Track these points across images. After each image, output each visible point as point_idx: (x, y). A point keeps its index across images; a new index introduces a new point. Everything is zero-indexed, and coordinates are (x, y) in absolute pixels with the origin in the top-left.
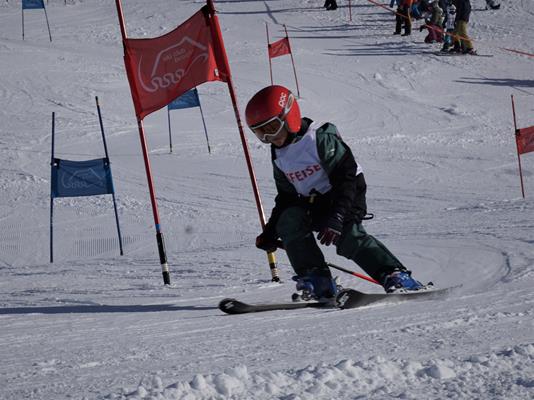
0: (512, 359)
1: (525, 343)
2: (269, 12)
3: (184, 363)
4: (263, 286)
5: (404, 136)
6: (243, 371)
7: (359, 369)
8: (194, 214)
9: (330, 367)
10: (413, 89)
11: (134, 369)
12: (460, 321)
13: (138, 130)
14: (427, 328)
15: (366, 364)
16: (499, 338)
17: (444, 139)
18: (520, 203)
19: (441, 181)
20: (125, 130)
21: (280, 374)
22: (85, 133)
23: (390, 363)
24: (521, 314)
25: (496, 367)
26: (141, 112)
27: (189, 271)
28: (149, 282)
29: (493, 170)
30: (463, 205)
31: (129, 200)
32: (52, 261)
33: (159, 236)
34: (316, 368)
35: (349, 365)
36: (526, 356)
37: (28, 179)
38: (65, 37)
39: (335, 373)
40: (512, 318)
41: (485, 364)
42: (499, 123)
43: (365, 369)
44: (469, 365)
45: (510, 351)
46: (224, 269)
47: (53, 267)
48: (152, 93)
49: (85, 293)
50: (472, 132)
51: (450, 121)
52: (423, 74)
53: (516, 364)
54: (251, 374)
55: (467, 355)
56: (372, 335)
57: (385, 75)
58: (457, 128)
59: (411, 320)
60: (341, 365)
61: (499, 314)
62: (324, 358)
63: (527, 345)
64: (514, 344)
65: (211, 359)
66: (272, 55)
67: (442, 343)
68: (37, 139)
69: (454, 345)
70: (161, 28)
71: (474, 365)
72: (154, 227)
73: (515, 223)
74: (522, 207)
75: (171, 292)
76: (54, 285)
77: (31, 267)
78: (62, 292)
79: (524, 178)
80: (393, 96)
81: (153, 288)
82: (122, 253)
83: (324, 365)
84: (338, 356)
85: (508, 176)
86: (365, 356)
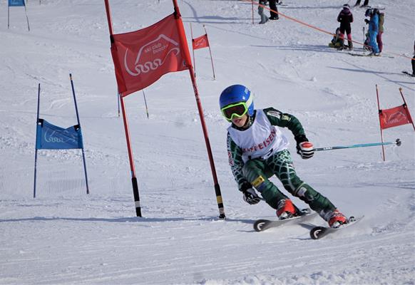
10: (299, 76)
28: (124, 215)
52: (306, 66)
66: (195, 48)
76: (52, 215)
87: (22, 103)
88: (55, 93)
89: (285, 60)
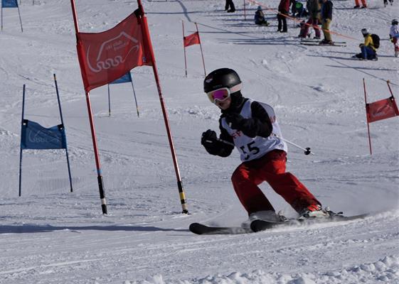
0: (358, 274)
1: (368, 262)
2: (185, 13)
3: (117, 272)
4: (176, 217)
5: (282, 107)
6: (159, 279)
7: (245, 279)
8: (126, 162)
9: (223, 277)
10: (290, 72)
11: (80, 276)
12: (320, 245)
13: (85, 98)
14: (296, 250)
15: (250, 276)
16: (349, 258)
17: (313, 110)
18: (369, 158)
19: (310, 140)
20: (76, 98)
21: (187, 282)
22: (46, 100)
23: (268, 275)
24: (366, 241)
25: (346, 280)
26: (88, 86)
27: (122, 204)
28: (92, 212)
29: (348, 134)
30: (326, 159)
31: (78, 151)
32: (20, 195)
33: (99, 178)
34: (213, 278)
35: (238, 276)
36: (368, 272)
37: (3, 133)
38: (32, 29)
39: (227, 281)
40: (359, 244)
41: (338, 277)
42: (354, 98)
43: (249, 279)
44: (327, 278)
45: (357, 268)
46: (147, 203)
47: (20, 200)
48: (96, 73)
49: (44, 219)
50: (334, 105)
51: (317, 96)
52: (298, 61)
53: (361, 277)
54: (165, 281)
55: (326, 271)
56: (255, 254)
57: (270, 61)
58: (323, 101)
59: (284, 244)
60: (231, 276)
61: (350, 241)
62: (219, 271)
63: (369, 264)
64: (359, 263)
65: (136, 269)
66: (186, 45)
67: (306, 261)
68: (11, 104)
69: (315, 263)
70: (104, 23)
71: (329, 278)
72: (96, 171)
73: (364, 173)
74: (369, 161)
75: (108, 220)
76: (21, 213)
77: (5, 199)
78: (28, 218)
79: (371, 140)
80: (275, 77)
81: (94, 216)
82: (72, 191)
83: (219, 276)
84: (230, 269)
85: (359, 138)
86: (250, 270)
87: (14, 104)
88: (47, 94)
89: (276, 56)
